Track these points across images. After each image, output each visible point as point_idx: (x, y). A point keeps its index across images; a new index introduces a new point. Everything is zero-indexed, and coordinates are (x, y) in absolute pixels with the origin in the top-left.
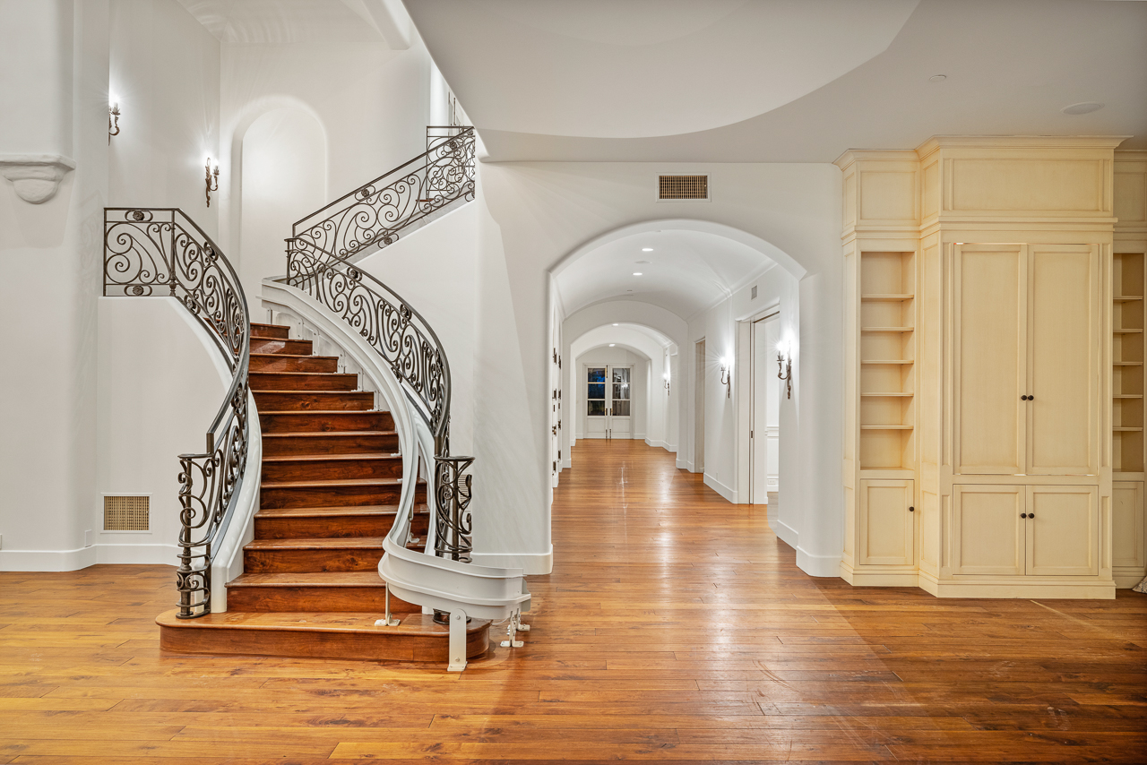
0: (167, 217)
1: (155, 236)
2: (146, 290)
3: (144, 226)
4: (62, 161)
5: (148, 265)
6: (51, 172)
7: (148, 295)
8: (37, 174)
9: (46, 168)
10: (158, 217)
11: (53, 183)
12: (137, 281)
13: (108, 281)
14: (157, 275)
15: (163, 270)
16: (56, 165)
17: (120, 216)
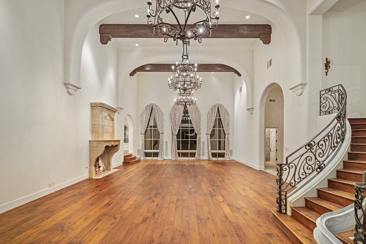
0: (337, 88)
1: (333, 95)
2: (331, 112)
3: (330, 93)
4: (302, 83)
5: (331, 105)
6: (300, 87)
7: (332, 114)
8: (298, 89)
9: (299, 86)
10: (334, 89)
11: (301, 89)
12: (328, 110)
13: (321, 112)
14: (334, 107)
15: (336, 105)
16: (301, 85)
17: (324, 92)
